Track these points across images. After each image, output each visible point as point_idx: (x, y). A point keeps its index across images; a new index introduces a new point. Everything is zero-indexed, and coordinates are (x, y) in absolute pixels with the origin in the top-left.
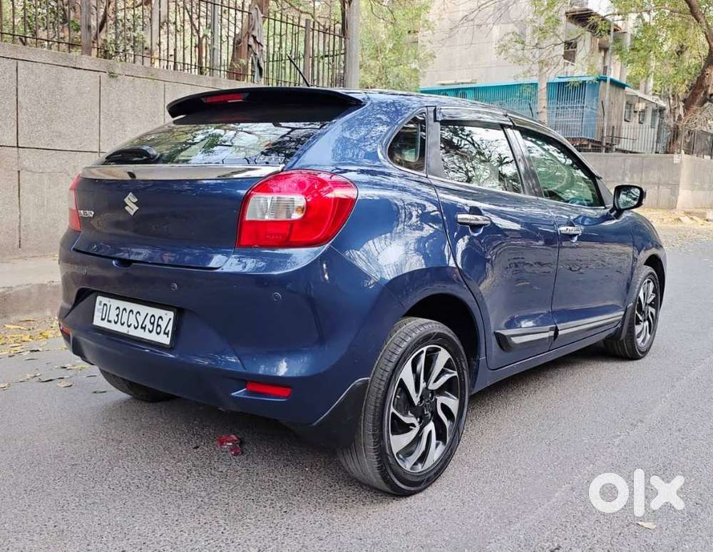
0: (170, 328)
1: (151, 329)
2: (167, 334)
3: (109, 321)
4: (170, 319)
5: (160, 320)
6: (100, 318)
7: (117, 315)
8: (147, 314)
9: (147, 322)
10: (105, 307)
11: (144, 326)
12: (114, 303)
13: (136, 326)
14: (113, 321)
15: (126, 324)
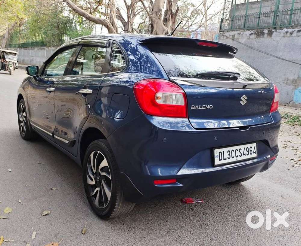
0: (256, 150)
1: (248, 154)
2: (255, 153)
3: (225, 159)
4: (255, 146)
5: (251, 148)
6: (219, 160)
7: (229, 155)
8: (245, 148)
9: (245, 152)
10: (220, 154)
11: (244, 154)
12: (225, 150)
13: (241, 155)
14: (227, 159)
15: (235, 156)
